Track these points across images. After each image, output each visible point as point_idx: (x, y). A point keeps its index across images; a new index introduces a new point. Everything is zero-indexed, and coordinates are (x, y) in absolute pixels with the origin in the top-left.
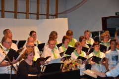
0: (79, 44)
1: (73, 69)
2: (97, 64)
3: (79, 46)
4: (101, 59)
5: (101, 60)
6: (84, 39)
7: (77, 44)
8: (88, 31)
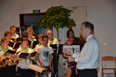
0: (5, 39)
1: (9, 64)
2: (24, 60)
3: (6, 41)
4: (29, 54)
5: (29, 56)
6: (9, 34)
7: (3, 39)
8: (14, 27)
